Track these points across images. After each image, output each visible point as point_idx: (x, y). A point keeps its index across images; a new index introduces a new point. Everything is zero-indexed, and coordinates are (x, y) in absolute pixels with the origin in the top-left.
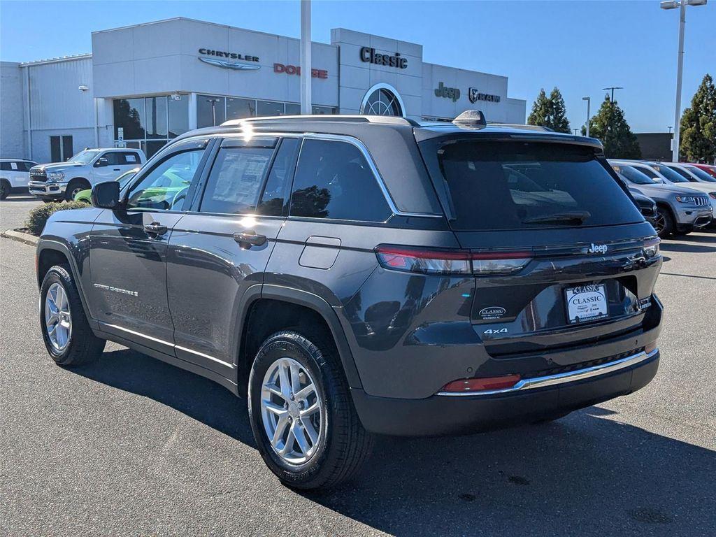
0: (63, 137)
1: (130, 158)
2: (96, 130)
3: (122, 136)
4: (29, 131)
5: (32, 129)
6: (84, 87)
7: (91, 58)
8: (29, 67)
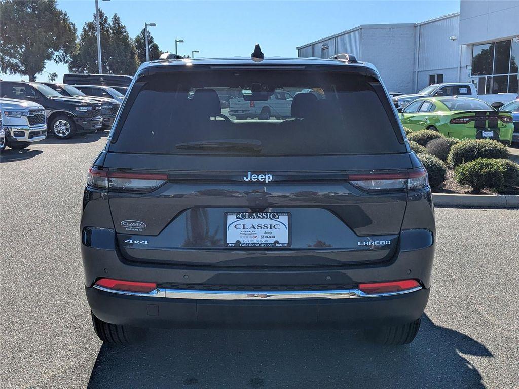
0: (438, 75)
1: (462, 90)
2: (459, 69)
3: (471, 73)
4: (417, 72)
5: (419, 70)
6: (453, 38)
7: (459, 15)
8: (420, 26)
